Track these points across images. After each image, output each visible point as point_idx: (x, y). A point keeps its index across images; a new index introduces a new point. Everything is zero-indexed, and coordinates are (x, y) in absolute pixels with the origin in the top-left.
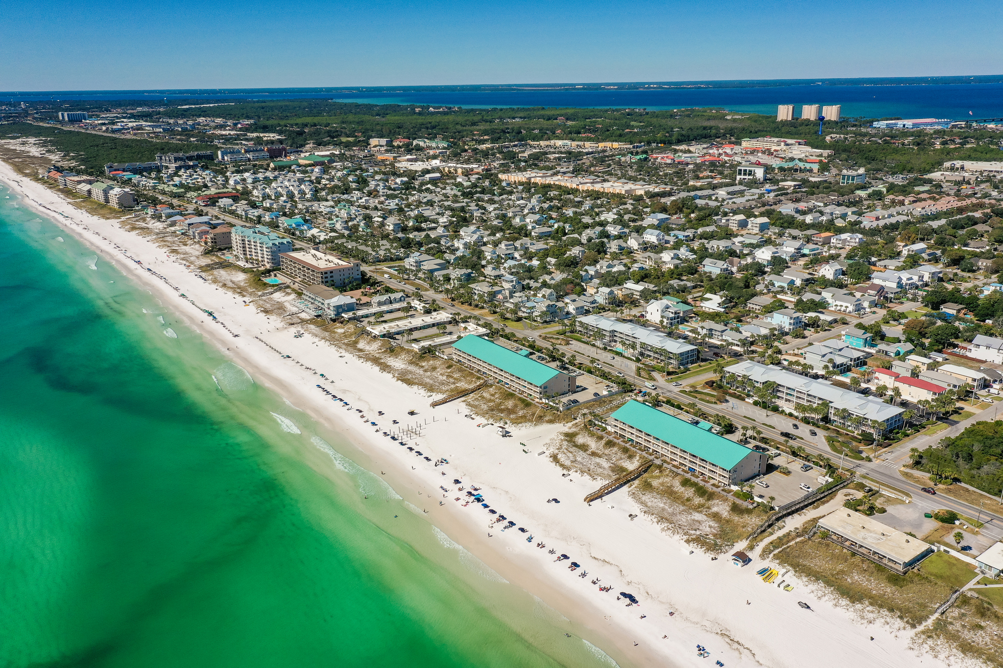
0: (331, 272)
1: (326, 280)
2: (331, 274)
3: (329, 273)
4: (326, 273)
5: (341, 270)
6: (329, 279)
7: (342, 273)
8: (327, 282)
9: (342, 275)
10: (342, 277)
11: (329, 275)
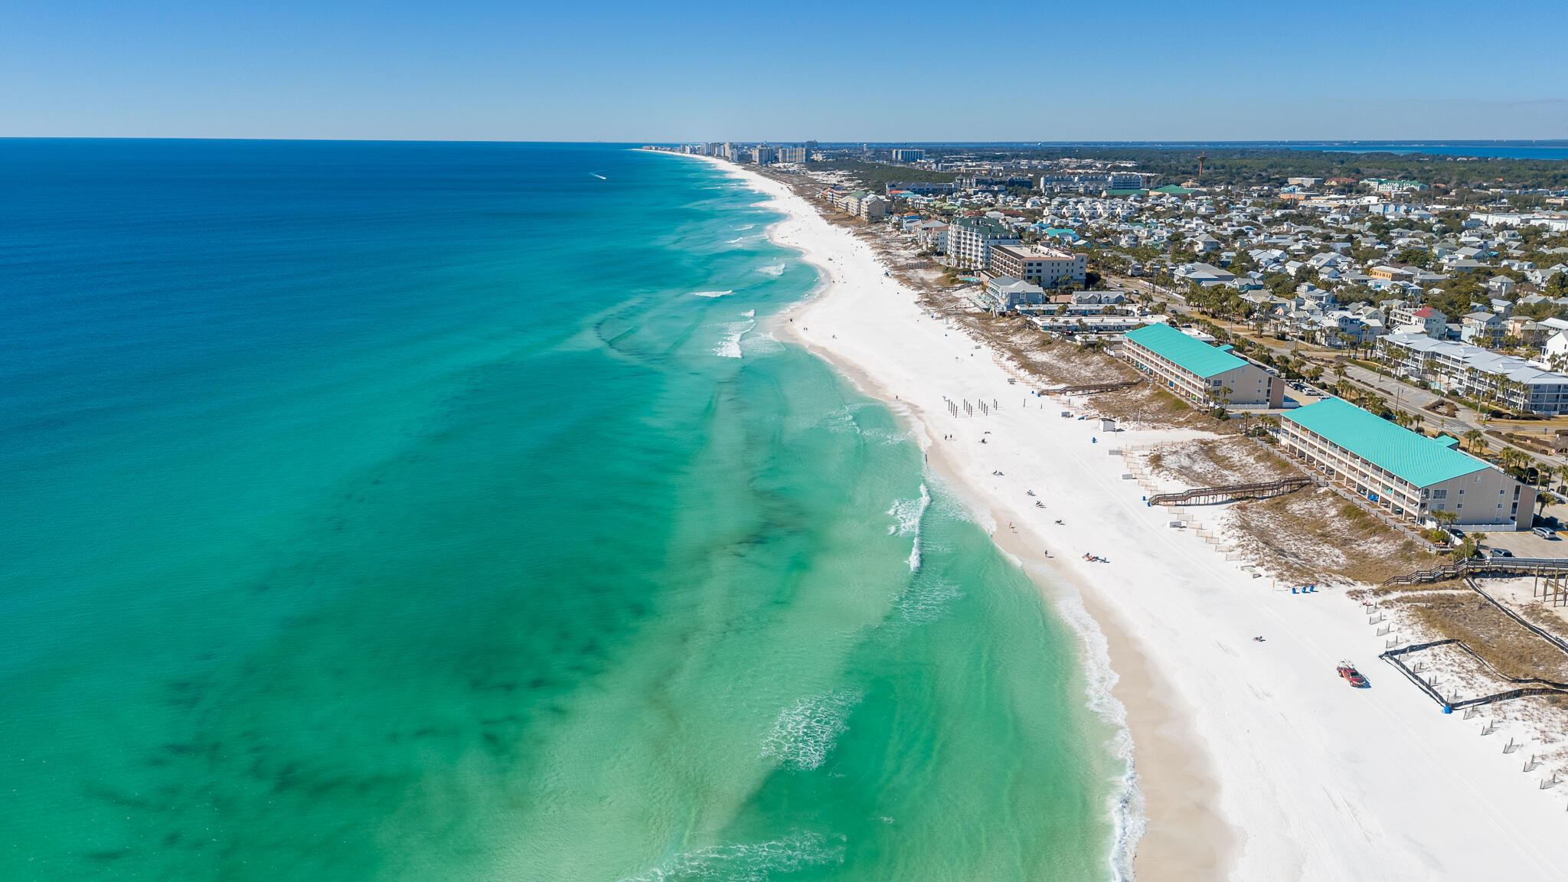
0: (1039, 264)
1: (1030, 274)
2: (1039, 268)
3: (1035, 264)
4: (1031, 264)
5: (1056, 263)
6: (1034, 274)
7: (1055, 268)
8: (1030, 278)
9: (1055, 271)
10: (1055, 275)
11: (1035, 268)
